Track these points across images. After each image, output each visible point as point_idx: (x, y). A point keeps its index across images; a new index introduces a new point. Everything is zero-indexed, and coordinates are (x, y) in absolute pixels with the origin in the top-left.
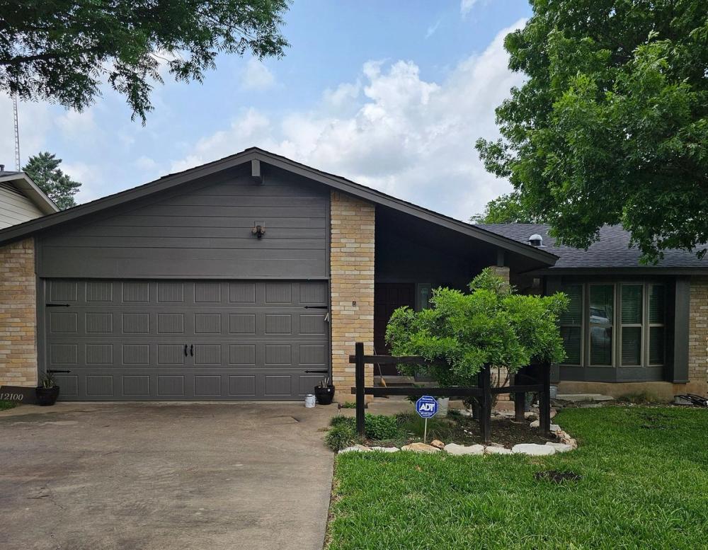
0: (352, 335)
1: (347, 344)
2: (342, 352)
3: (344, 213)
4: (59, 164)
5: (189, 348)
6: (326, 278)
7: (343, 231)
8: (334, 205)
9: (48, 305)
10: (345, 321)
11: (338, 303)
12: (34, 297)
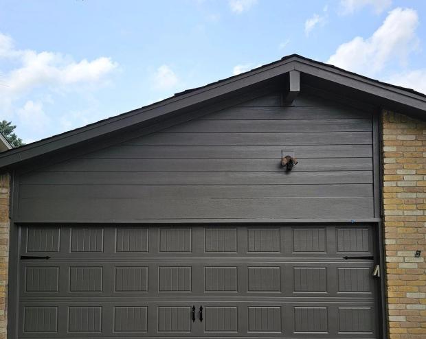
0: (415, 295)
1: (409, 307)
2: (402, 319)
4: (14, 130)
5: (197, 310)
6: (377, 220)
7: (400, 160)
8: (388, 128)
9: (23, 258)
10: (405, 276)
11: (394, 252)
12: (7, 248)
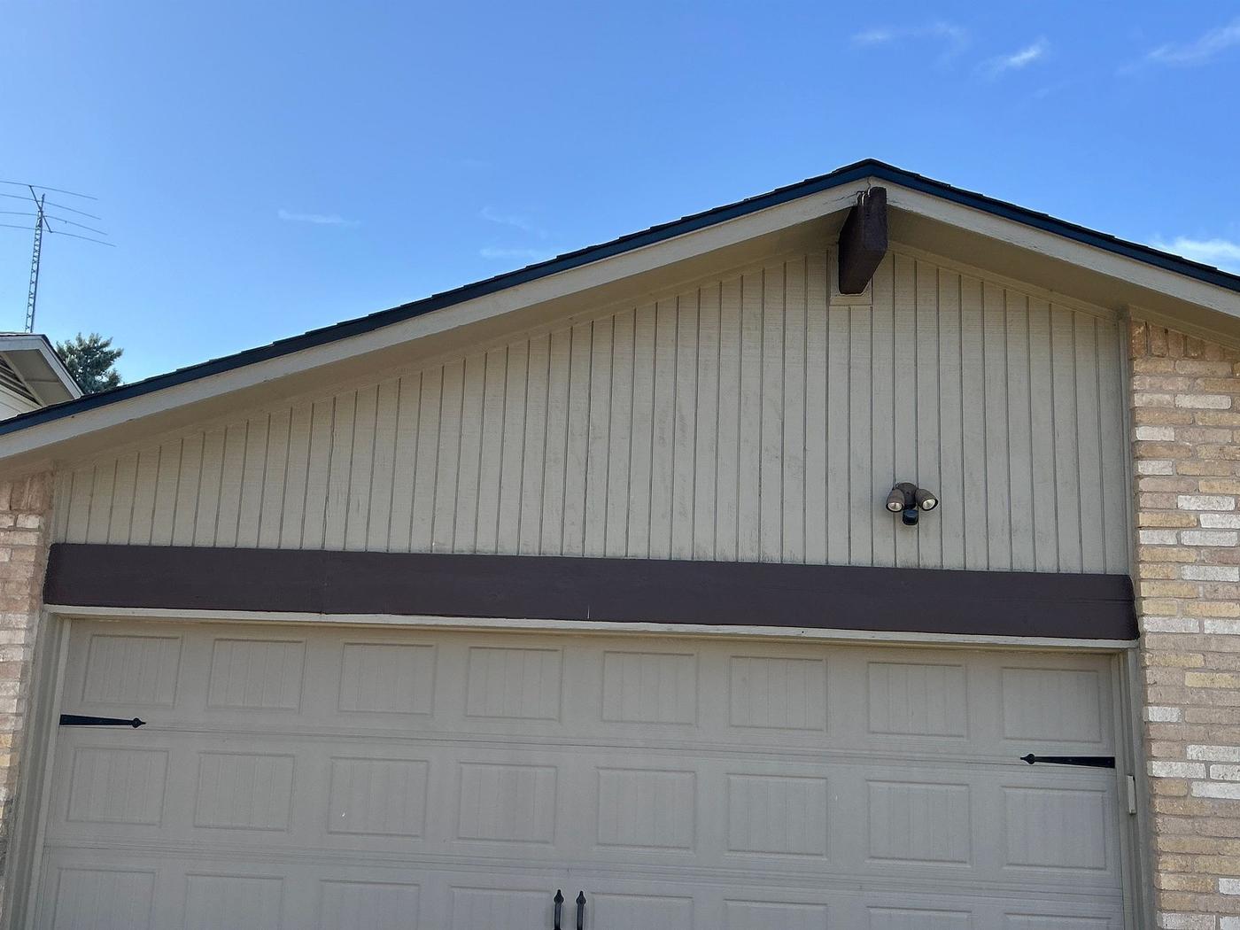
3: (1186, 401)
4: (116, 360)
5: (570, 903)
7: (1187, 468)
8: (1148, 373)
9: (67, 720)
10: (1212, 826)
11: (1176, 749)
